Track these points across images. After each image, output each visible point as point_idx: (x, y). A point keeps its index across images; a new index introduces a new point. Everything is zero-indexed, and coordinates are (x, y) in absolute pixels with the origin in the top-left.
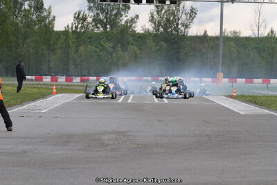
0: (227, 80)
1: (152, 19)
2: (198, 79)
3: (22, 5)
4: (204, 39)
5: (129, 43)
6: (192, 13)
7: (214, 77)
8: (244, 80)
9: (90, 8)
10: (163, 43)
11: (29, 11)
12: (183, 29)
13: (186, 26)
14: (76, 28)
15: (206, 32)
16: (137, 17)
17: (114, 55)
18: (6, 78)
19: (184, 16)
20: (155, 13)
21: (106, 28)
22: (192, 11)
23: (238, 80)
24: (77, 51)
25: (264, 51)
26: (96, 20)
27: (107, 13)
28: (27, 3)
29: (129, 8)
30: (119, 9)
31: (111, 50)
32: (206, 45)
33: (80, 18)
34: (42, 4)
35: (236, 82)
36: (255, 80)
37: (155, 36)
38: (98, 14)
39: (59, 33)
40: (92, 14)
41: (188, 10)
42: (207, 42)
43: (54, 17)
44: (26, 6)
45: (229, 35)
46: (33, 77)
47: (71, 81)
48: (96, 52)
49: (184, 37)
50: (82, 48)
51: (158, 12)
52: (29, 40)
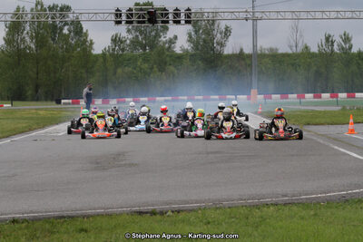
0: (262, 96)
1: (190, 39)
2: (234, 97)
3: (61, 29)
4: (241, 56)
5: (166, 63)
6: (227, 32)
7: (248, 94)
8: (279, 96)
9: (129, 31)
10: (200, 62)
11: (68, 36)
12: (219, 47)
13: (222, 45)
14: (114, 50)
15: (242, 50)
16: (176, 37)
17: (152, 75)
18: (45, 103)
19: (219, 35)
20: (193, 33)
21: (145, 50)
22: (226, 30)
23: (274, 96)
24: (115, 73)
25: (299, 66)
26: (135, 43)
27: (145, 35)
28: (66, 28)
29: (167, 29)
30: (157, 30)
31: (149, 71)
32: (243, 63)
33: (116, 40)
34: (82, 28)
35: (271, 98)
36: (290, 96)
37: (192, 55)
38: (137, 36)
39: (97, 56)
40: (130, 37)
41: (223, 29)
42: (244, 59)
43: (91, 41)
44: (65, 31)
45: (267, 52)
46: (70, 101)
47: (108, 103)
48: (133, 73)
49: (220, 56)
50: (119, 71)
51: (196, 32)
52: (66, 64)
